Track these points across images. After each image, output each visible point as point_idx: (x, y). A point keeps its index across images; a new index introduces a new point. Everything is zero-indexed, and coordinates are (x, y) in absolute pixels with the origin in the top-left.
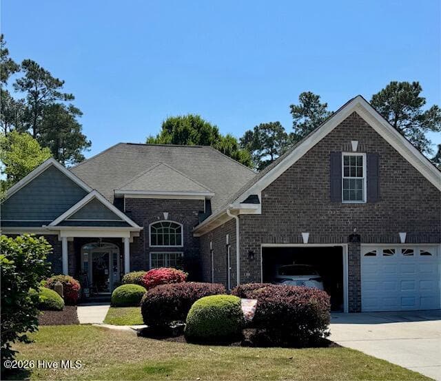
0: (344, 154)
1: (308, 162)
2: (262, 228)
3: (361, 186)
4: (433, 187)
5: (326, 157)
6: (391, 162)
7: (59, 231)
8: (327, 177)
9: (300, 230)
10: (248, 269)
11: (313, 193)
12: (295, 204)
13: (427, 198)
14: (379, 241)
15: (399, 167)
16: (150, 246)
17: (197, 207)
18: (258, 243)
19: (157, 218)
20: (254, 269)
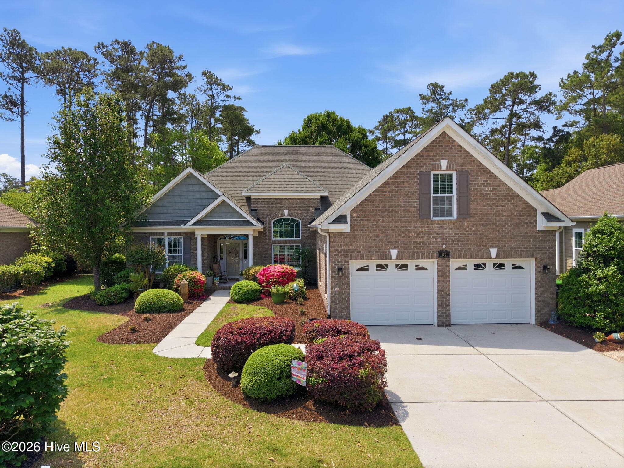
0: (433, 173)
1: (397, 182)
2: (351, 245)
3: (451, 203)
4: (526, 203)
5: (416, 177)
6: (482, 179)
8: (416, 195)
9: (388, 247)
10: (337, 284)
11: (402, 211)
12: (383, 222)
13: (519, 213)
14: (469, 256)
15: (490, 184)
16: (273, 239)
17: (313, 205)
18: (347, 260)
19: (278, 215)
20: (343, 284)
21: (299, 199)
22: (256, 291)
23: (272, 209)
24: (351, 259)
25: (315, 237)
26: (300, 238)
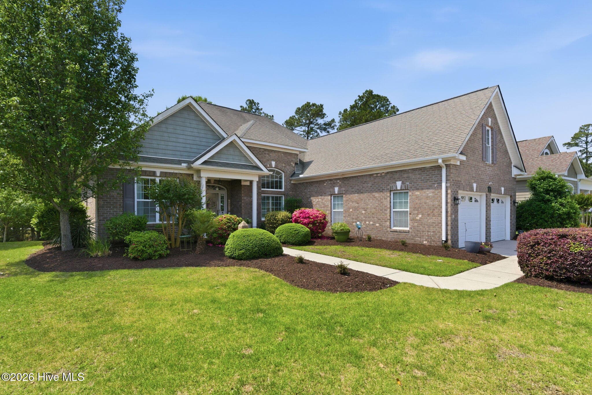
2: (459, 177)
4: (510, 158)
5: (481, 127)
6: (499, 137)
7: (201, 171)
8: (481, 142)
9: (472, 181)
11: (477, 153)
14: (496, 192)
15: (501, 141)
16: (262, 189)
17: (294, 159)
20: (456, 212)
21: (284, 153)
22: (309, 232)
24: (459, 189)
25: (295, 189)
26: (283, 190)
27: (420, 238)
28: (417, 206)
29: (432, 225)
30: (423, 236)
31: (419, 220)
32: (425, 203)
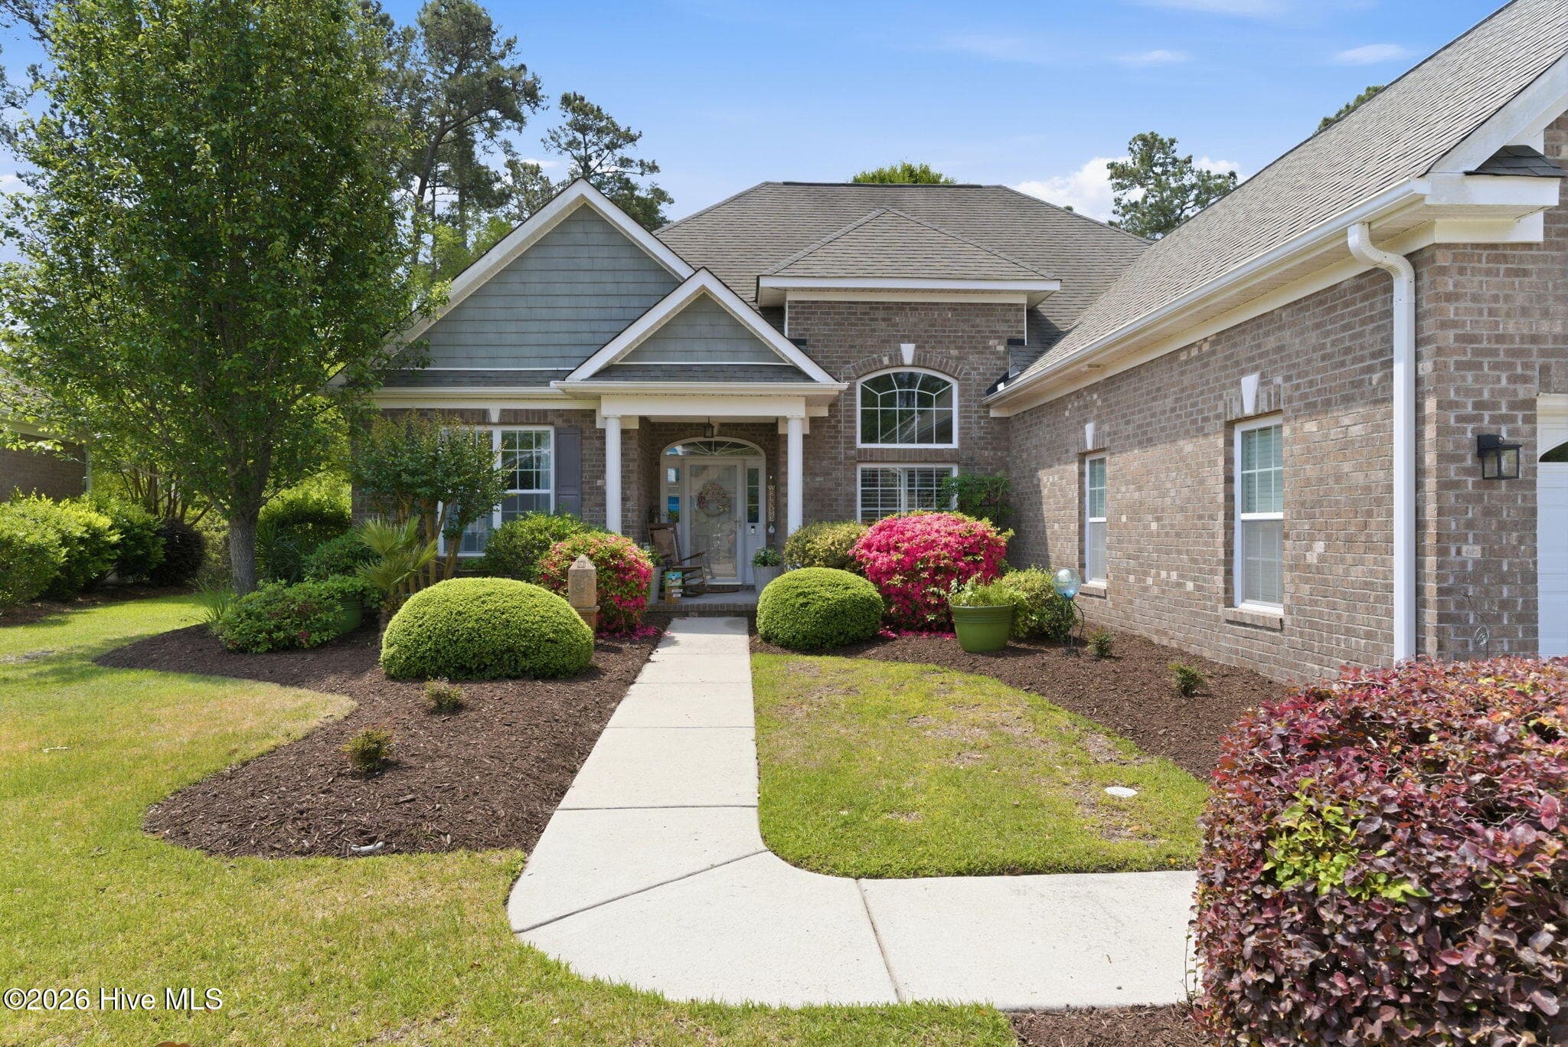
7: (597, 398)
10: (1470, 525)
16: (860, 445)
17: (1002, 327)
18: (1522, 392)
19: (881, 361)
20: (1502, 526)
21: (954, 307)
22: (869, 604)
23: (859, 341)
24: (1546, 387)
25: (1008, 439)
26: (955, 444)
27: (1320, 662)
28: (1309, 496)
29: (1364, 598)
30: (1330, 653)
31: (1319, 571)
32: (1338, 479)
